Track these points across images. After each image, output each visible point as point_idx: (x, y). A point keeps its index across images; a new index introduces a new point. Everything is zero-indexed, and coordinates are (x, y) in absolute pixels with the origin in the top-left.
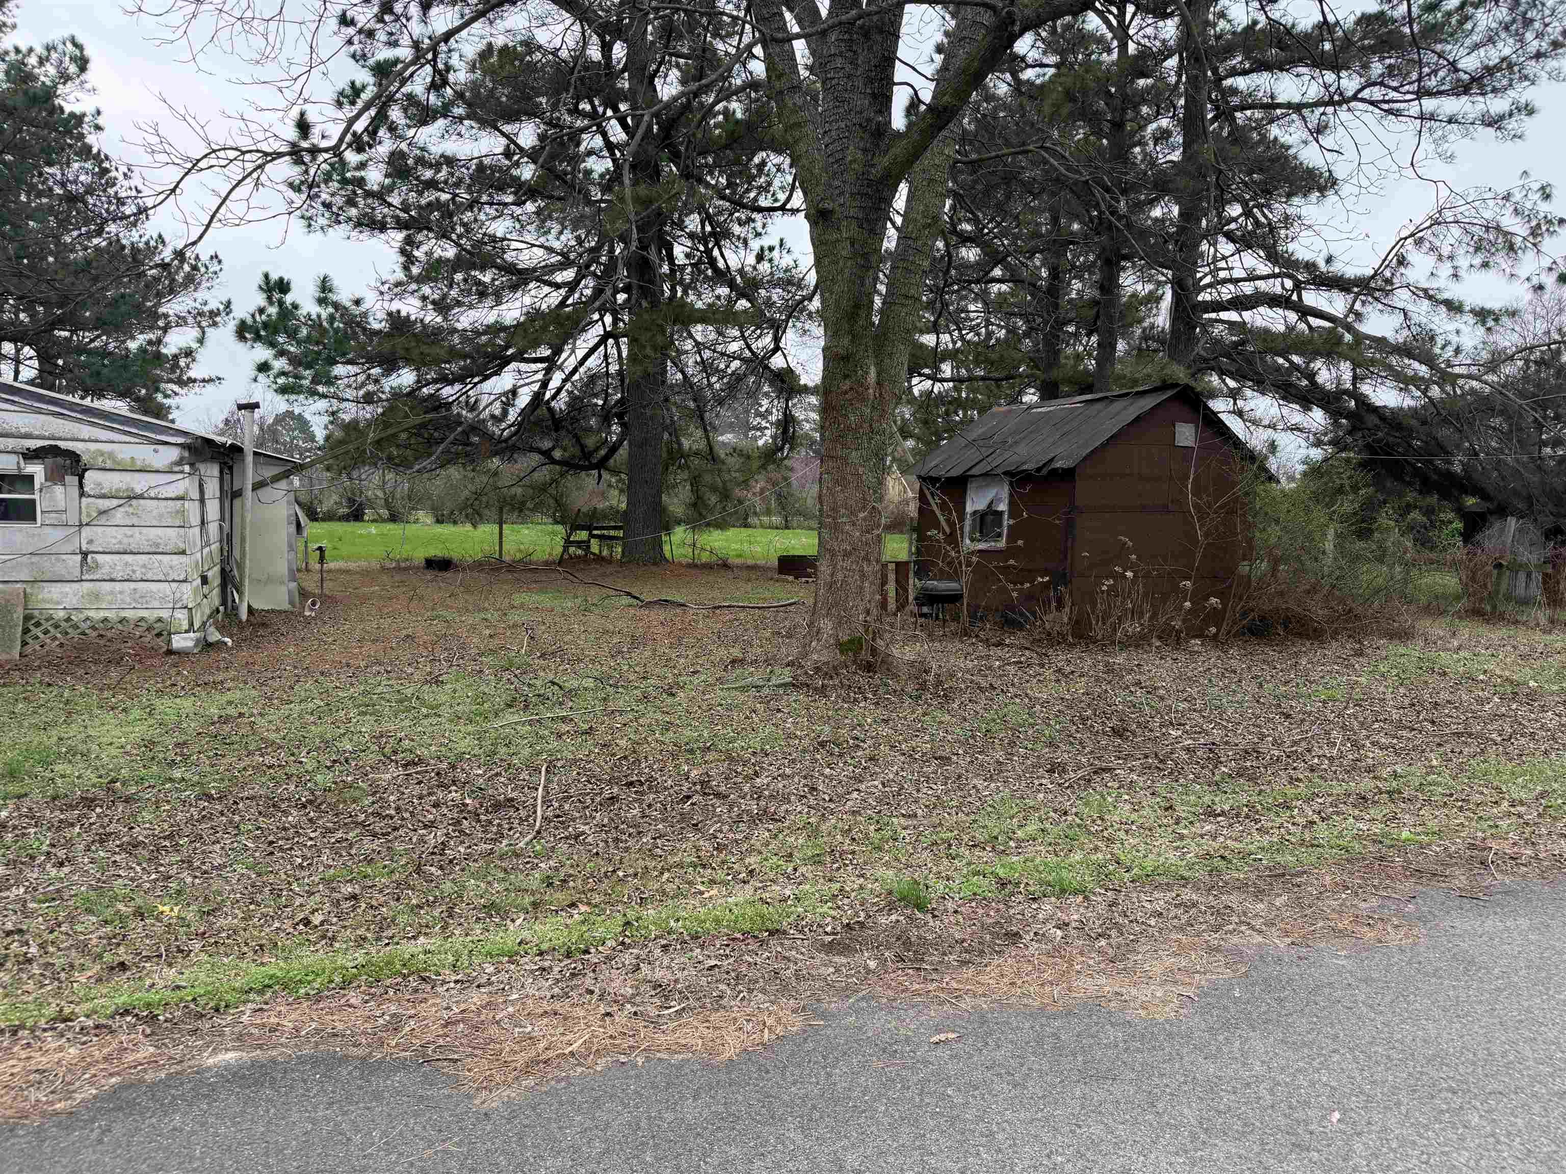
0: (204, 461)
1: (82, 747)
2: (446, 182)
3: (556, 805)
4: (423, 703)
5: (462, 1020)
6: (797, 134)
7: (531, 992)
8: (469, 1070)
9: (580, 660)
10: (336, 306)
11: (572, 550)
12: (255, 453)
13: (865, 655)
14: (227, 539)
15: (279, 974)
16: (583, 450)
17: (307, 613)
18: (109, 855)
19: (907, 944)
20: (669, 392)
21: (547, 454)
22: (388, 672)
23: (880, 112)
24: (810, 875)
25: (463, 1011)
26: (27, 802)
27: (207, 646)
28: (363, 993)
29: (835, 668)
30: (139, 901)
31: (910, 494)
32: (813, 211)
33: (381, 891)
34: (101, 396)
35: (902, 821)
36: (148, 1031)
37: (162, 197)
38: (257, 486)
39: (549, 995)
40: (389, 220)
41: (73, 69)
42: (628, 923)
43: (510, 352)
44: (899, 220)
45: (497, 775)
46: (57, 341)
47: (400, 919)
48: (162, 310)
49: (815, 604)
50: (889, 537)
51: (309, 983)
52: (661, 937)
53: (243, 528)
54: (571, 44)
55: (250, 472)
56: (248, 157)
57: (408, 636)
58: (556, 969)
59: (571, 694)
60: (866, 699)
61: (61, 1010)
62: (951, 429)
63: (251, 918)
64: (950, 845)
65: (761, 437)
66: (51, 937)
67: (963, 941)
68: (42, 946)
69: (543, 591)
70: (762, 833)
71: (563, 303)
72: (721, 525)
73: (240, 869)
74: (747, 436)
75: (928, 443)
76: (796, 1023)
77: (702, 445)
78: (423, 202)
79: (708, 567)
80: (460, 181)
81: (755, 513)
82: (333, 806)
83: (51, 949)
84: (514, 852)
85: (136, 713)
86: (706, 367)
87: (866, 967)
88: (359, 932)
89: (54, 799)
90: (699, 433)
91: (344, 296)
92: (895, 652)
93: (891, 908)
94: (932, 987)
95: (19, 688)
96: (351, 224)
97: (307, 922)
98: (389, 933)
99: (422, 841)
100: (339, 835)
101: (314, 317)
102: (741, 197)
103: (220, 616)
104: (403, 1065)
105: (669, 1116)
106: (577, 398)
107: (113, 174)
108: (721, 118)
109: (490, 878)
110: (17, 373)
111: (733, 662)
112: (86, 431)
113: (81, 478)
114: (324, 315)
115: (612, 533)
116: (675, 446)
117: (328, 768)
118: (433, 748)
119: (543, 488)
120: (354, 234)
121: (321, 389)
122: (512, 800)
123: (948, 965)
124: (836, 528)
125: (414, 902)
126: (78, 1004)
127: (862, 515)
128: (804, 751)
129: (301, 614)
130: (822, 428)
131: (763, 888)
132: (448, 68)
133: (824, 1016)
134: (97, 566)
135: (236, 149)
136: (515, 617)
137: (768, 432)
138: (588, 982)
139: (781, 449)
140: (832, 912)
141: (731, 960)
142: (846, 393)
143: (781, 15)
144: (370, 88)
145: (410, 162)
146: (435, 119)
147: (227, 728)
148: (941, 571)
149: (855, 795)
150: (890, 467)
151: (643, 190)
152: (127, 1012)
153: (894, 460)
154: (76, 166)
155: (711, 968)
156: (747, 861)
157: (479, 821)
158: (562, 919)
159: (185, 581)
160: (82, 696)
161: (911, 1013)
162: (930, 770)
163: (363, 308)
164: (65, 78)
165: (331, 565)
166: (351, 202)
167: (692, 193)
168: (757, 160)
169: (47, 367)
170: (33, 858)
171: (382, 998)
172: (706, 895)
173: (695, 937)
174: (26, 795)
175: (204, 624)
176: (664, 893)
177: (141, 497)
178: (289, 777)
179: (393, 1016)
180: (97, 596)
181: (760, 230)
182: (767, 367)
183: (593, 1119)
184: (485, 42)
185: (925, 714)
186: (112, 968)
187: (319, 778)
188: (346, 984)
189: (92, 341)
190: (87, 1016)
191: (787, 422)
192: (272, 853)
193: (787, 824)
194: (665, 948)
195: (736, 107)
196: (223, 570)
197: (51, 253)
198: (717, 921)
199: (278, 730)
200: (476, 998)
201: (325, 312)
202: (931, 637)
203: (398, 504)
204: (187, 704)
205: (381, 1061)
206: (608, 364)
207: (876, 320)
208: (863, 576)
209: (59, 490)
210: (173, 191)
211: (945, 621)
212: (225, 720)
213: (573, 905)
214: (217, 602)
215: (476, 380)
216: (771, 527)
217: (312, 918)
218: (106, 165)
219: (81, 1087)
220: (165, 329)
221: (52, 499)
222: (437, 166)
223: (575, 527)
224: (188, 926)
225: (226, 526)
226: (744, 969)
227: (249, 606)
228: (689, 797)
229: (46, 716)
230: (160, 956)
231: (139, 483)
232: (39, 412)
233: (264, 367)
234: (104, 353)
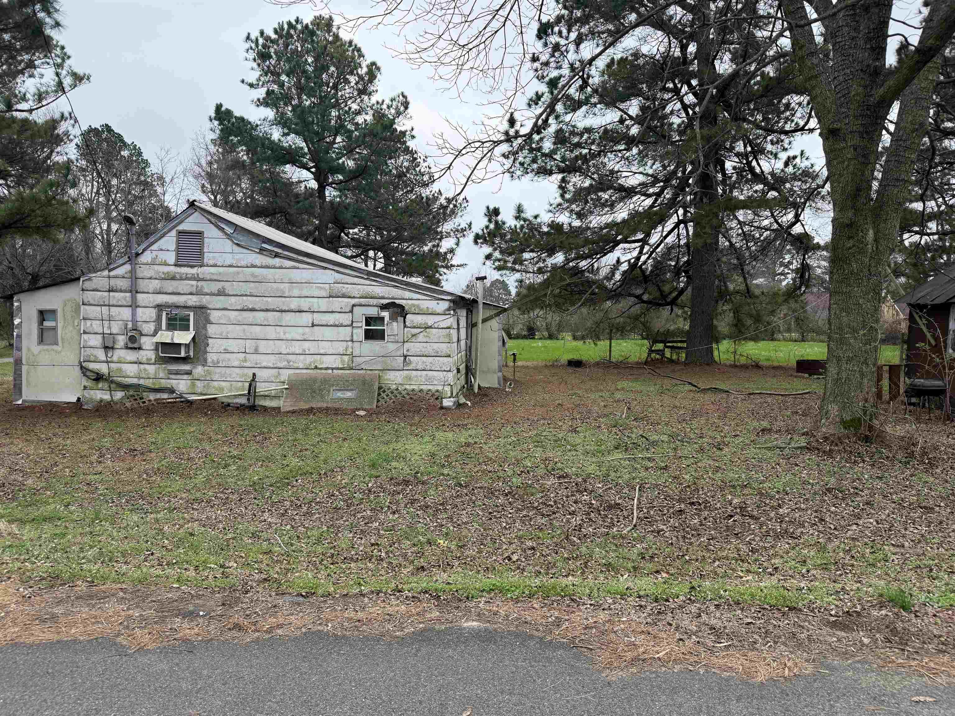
0: (460, 308)
1: (403, 454)
2: (586, 143)
3: (645, 511)
4: (568, 443)
5: (595, 627)
6: (814, 82)
7: (635, 618)
8: (599, 656)
9: (658, 424)
10: (525, 220)
11: (653, 355)
12: (484, 303)
13: (863, 430)
14: (469, 349)
15: (498, 584)
16: (662, 295)
17: (507, 390)
18: (415, 510)
19: (894, 631)
20: (720, 255)
21: (639, 297)
22: (549, 424)
23: (878, 59)
24: (819, 577)
25: (595, 622)
26: (379, 480)
27: (459, 405)
28: (540, 602)
29: (839, 438)
30: (429, 536)
31: (902, 316)
32: (825, 131)
33: (547, 547)
34: (411, 276)
35: (892, 548)
36: (436, 604)
37: (444, 171)
38: (484, 321)
39: (645, 622)
40: (554, 168)
41: (402, 109)
42: (693, 588)
43: (619, 237)
44: (892, 128)
45: (610, 488)
46: (393, 249)
47: (558, 564)
48: (439, 230)
49: (825, 394)
50: (883, 347)
51: (513, 591)
52: (715, 599)
53: (477, 343)
54: (662, 49)
55: (481, 313)
56: (485, 145)
57: (559, 404)
58: (649, 608)
59: (654, 444)
60: (864, 461)
61: (397, 586)
62: (936, 269)
63: (481, 552)
64: (931, 570)
65: (784, 280)
66: (391, 549)
67: (941, 636)
68: (387, 553)
69: (636, 380)
70: (783, 545)
71: (652, 206)
72: (755, 339)
73: (476, 525)
74: (774, 280)
75: (916, 280)
76: (809, 669)
77: (742, 287)
78: (573, 155)
79: (744, 367)
80: (594, 140)
81: (779, 331)
82: (521, 497)
83: (391, 555)
84: (621, 535)
85: (427, 439)
86: (746, 236)
87: (861, 641)
88: (537, 568)
89: (391, 479)
90: (741, 279)
91: (529, 214)
92: (888, 429)
93: (882, 606)
94: (914, 663)
95: (376, 423)
96: (534, 173)
97: (509, 559)
98: (553, 571)
99: (568, 521)
100: (524, 513)
101: (513, 227)
102: (772, 126)
103: (465, 389)
104: (562, 646)
105: (720, 708)
106: (659, 262)
107: (418, 160)
108: (758, 78)
109: (607, 549)
110: (375, 265)
111: (763, 430)
112: (407, 294)
113: (405, 318)
114: (518, 226)
115: (679, 345)
116: (723, 288)
117: (519, 475)
118: (574, 469)
119: (636, 318)
120: (536, 178)
121: (517, 267)
122: (619, 504)
123: (927, 651)
124: (842, 341)
125: (566, 555)
126: (404, 584)
127: (862, 332)
128: (815, 493)
129: (504, 390)
130: (831, 273)
131: (784, 580)
132: (589, 76)
133: (828, 667)
134: (410, 362)
135: (479, 141)
136: (618, 395)
137: (790, 276)
138: (669, 618)
139: (800, 288)
140: (836, 602)
141: (762, 621)
142: (850, 248)
143: (803, 7)
144: (546, 94)
145: (567, 134)
146: (580, 107)
147: (469, 449)
148: (928, 372)
149: (854, 527)
150: (885, 297)
151: (706, 131)
152: (426, 592)
153: (888, 292)
154: (402, 158)
155: (748, 624)
156: (773, 561)
157: (600, 514)
158: (651, 579)
159: (450, 371)
160: (403, 428)
161: (897, 678)
162: (916, 515)
163: (539, 220)
164: (399, 114)
165: (519, 363)
166: (534, 161)
167: (739, 128)
168: (784, 101)
169: (388, 262)
170: (382, 508)
171: (550, 607)
172: (744, 579)
173: (738, 603)
174: (379, 476)
175: (457, 393)
176: (716, 573)
177: (430, 327)
178: (499, 478)
179: (556, 618)
180: (410, 379)
181: (786, 146)
182: (790, 234)
183: (672, 699)
184: (610, 58)
185: (912, 475)
186: (418, 569)
187: (514, 480)
188: (531, 596)
189: (408, 248)
190: (409, 591)
191: (804, 269)
192: (491, 519)
193: (802, 541)
194: (717, 607)
195: (770, 70)
196: (467, 366)
197: (391, 204)
198: (753, 596)
199: (494, 452)
200: (603, 616)
201: (519, 224)
202: (918, 420)
203: (554, 329)
204: (450, 435)
205: (551, 642)
206: (680, 240)
207: (874, 196)
208: (862, 375)
209: (395, 324)
210: (449, 168)
211: (930, 409)
212: (468, 445)
213: (657, 572)
214: (463, 382)
215: (598, 256)
216: (791, 340)
217: (512, 557)
218: (415, 156)
219: (407, 626)
220: (440, 240)
221: (392, 329)
222: (581, 135)
223: (655, 341)
224: (452, 552)
225: (469, 342)
226: (771, 627)
227: (479, 385)
228: (732, 516)
229: (387, 438)
230: (439, 566)
231: (430, 320)
232: (388, 285)
233: (488, 257)
234: (413, 254)
